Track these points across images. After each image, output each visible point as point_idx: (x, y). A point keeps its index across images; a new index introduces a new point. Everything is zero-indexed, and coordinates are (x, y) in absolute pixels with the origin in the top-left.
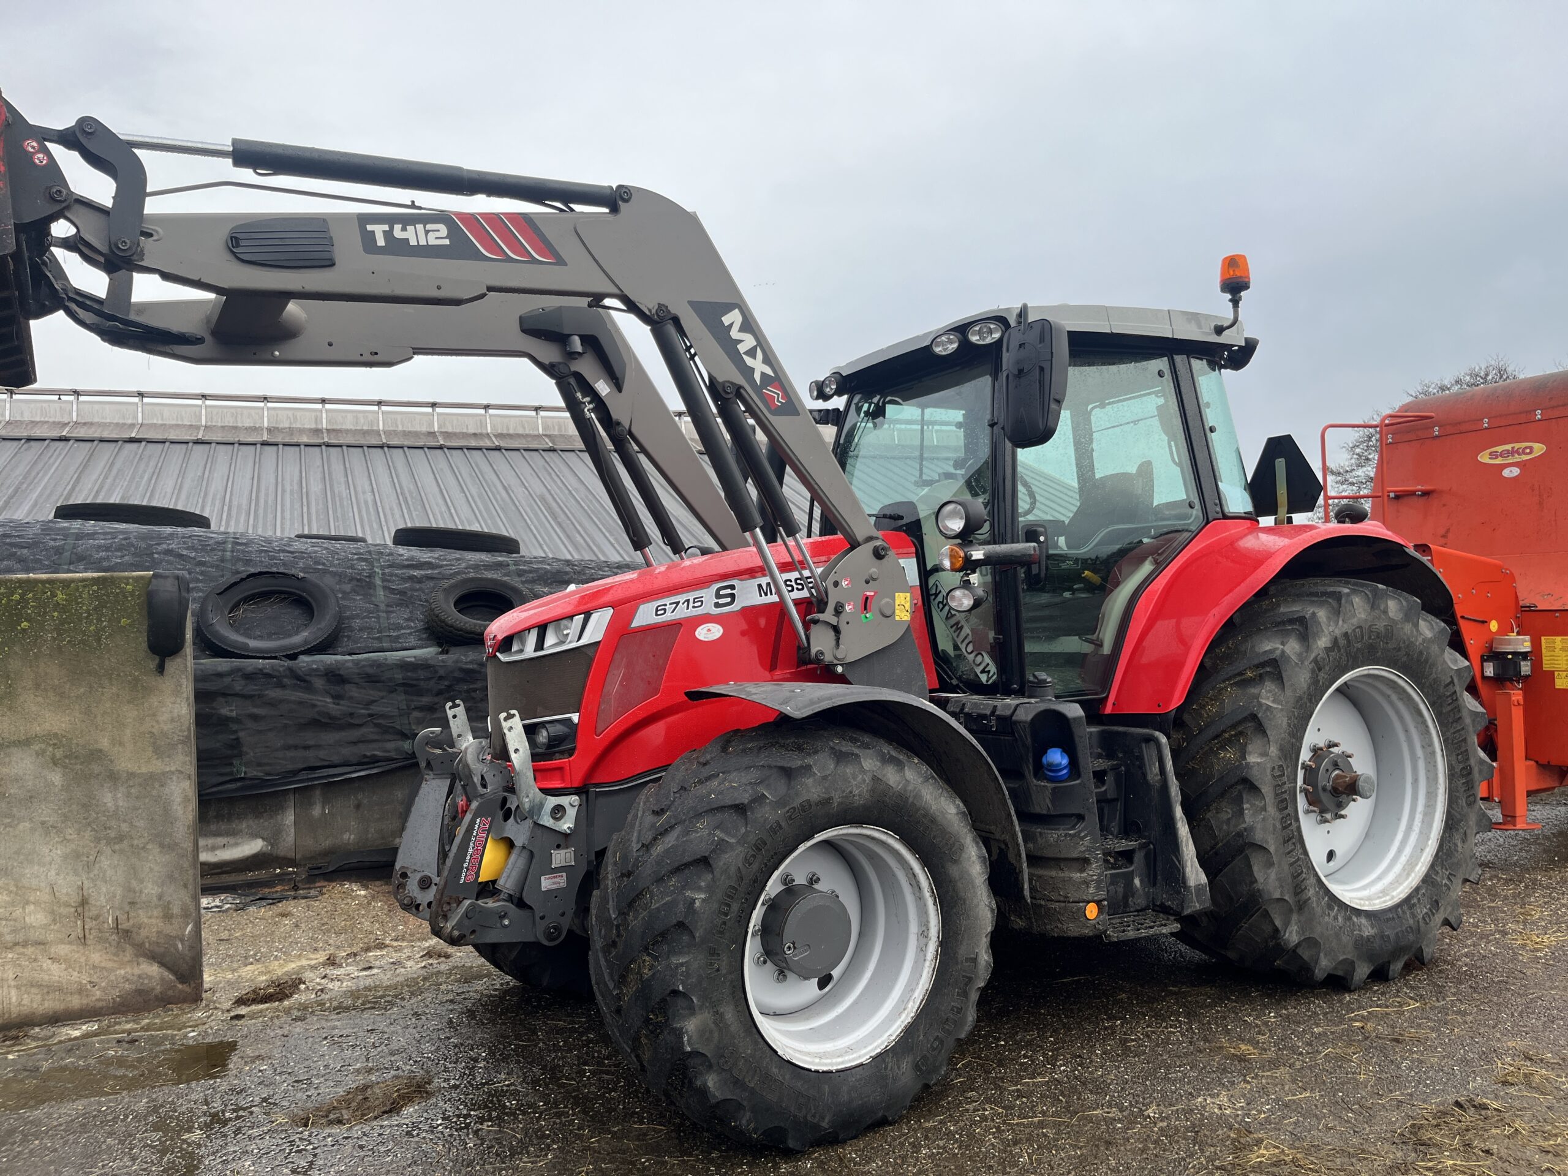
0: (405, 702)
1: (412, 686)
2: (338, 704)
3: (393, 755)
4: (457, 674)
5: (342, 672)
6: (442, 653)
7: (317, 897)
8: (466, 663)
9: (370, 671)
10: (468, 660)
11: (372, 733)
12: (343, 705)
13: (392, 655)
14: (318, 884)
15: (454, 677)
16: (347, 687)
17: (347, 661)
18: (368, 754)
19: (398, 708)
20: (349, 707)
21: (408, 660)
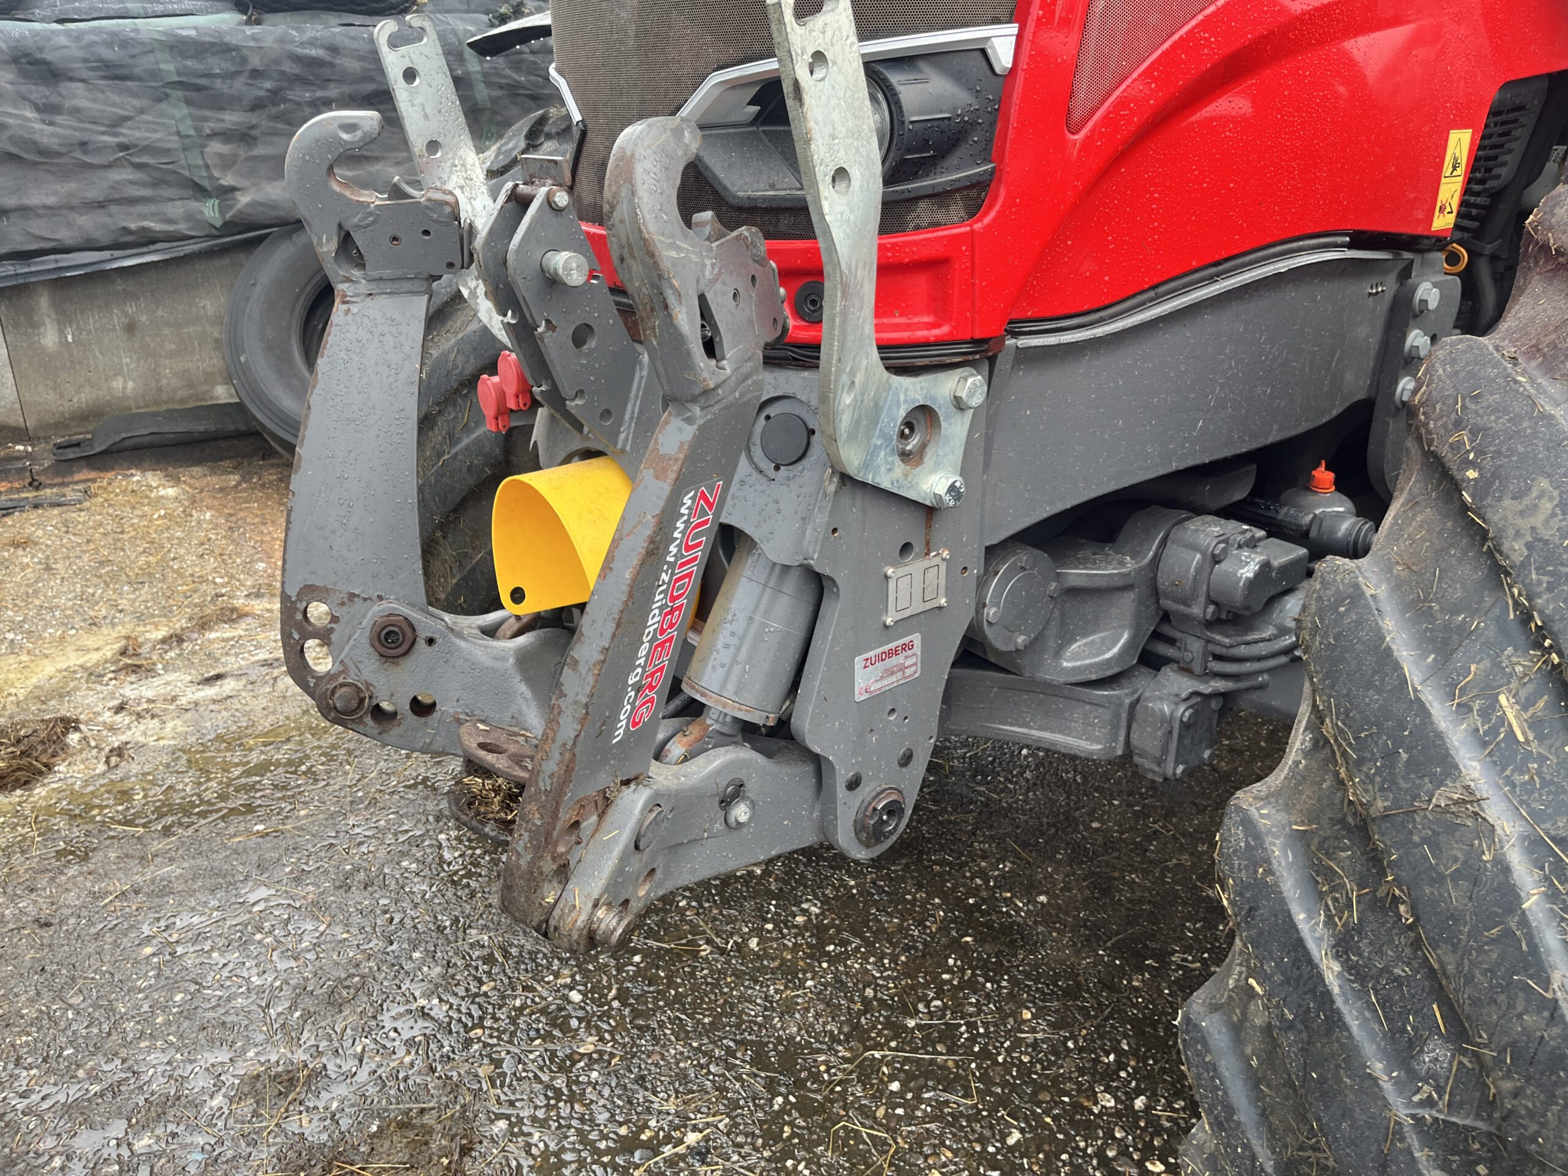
0: (189, 122)
1: (198, 88)
2: (51, 124)
3: (183, 227)
4: (288, 67)
5: (47, 56)
6: (248, 22)
7: (80, 502)
8: (302, 44)
9: (107, 54)
10: (305, 38)
11: (132, 183)
12: (61, 126)
13: (148, 24)
14: (78, 477)
15: (283, 73)
16: (66, 87)
17: (53, 32)
18: (133, 226)
19: (178, 133)
20: (75, 129)
21: (184, 33)
